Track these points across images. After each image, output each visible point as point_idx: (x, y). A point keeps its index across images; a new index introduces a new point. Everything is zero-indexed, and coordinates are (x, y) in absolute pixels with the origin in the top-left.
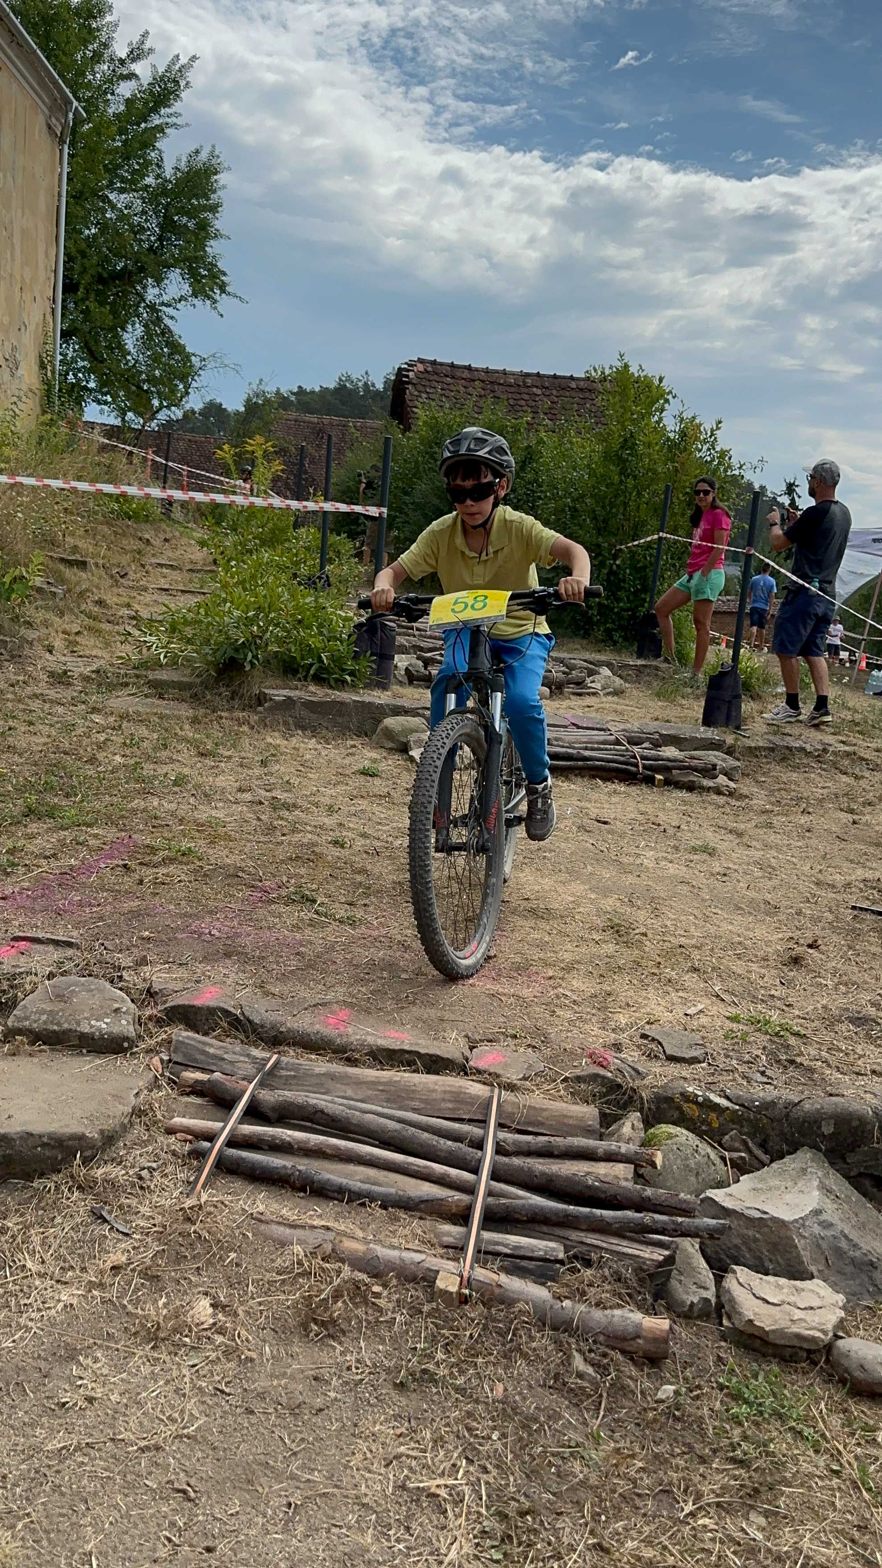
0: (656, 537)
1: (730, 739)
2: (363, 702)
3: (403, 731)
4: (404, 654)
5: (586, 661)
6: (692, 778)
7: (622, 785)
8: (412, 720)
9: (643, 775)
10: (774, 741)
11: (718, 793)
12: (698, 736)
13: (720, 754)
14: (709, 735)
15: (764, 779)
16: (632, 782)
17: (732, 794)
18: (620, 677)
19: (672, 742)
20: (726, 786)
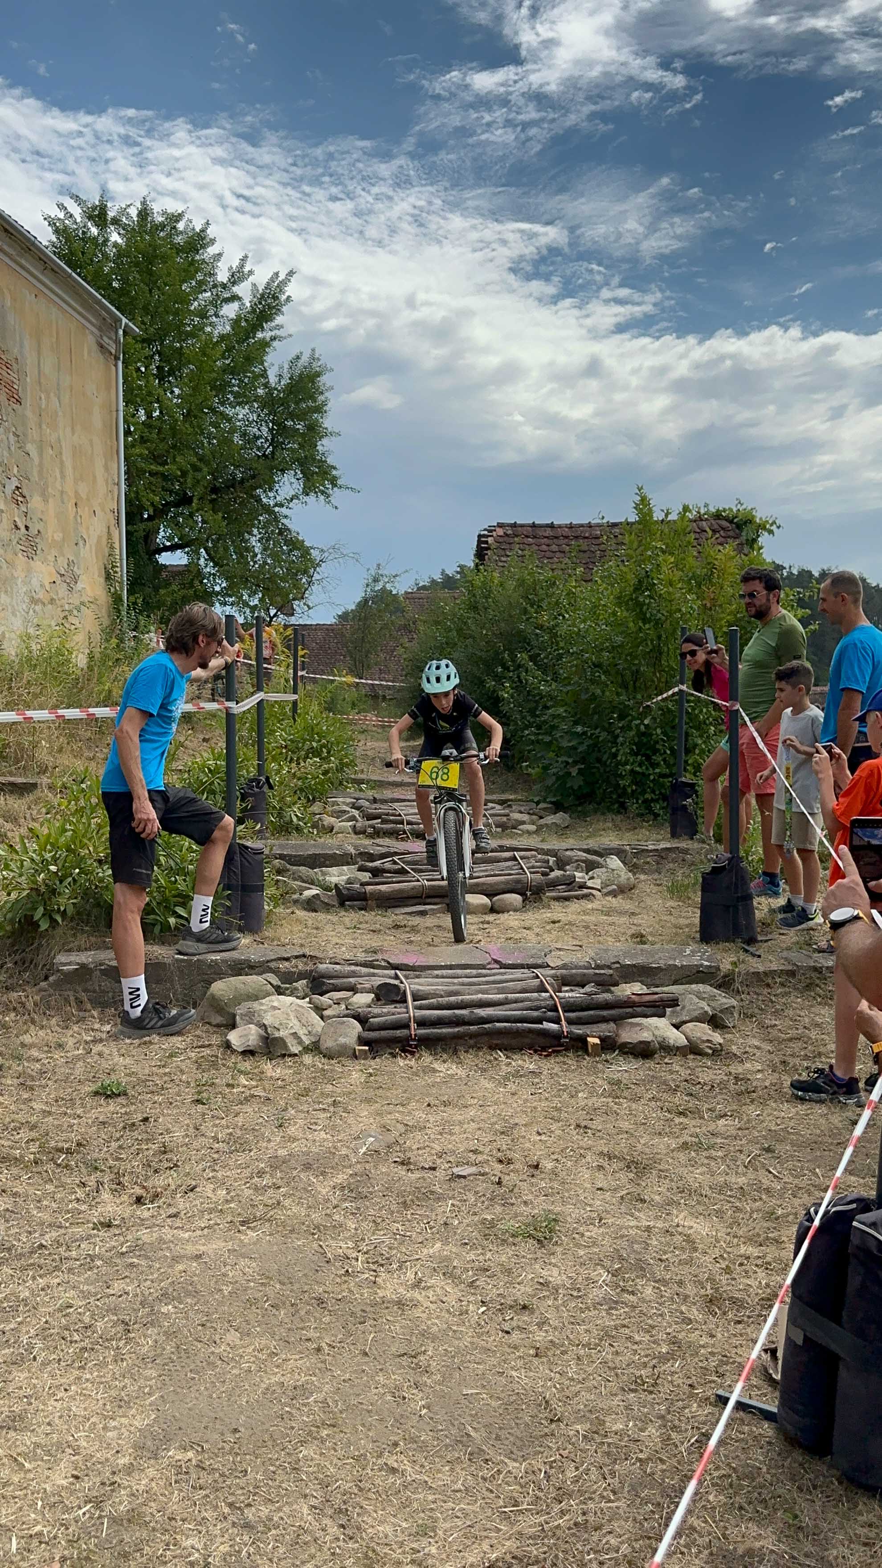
0: (676, 689)
1: (726, 966)
3: (235, 998)
4: (348, 864)
5: (587, 851)
6: (646, 1036)
7: (536, 1057)
8: (254, 981)
9: (571, 1039)
10: (795, 960)
11: (695, 1054)
12: (677, 963)
13: (708, 988)
14: (696, 960)
15: (774, 1022)
16: (554, 1052)
17: (717, 1053)
18: (633, 868)
19: (640, 976)
20: (708, 1041)
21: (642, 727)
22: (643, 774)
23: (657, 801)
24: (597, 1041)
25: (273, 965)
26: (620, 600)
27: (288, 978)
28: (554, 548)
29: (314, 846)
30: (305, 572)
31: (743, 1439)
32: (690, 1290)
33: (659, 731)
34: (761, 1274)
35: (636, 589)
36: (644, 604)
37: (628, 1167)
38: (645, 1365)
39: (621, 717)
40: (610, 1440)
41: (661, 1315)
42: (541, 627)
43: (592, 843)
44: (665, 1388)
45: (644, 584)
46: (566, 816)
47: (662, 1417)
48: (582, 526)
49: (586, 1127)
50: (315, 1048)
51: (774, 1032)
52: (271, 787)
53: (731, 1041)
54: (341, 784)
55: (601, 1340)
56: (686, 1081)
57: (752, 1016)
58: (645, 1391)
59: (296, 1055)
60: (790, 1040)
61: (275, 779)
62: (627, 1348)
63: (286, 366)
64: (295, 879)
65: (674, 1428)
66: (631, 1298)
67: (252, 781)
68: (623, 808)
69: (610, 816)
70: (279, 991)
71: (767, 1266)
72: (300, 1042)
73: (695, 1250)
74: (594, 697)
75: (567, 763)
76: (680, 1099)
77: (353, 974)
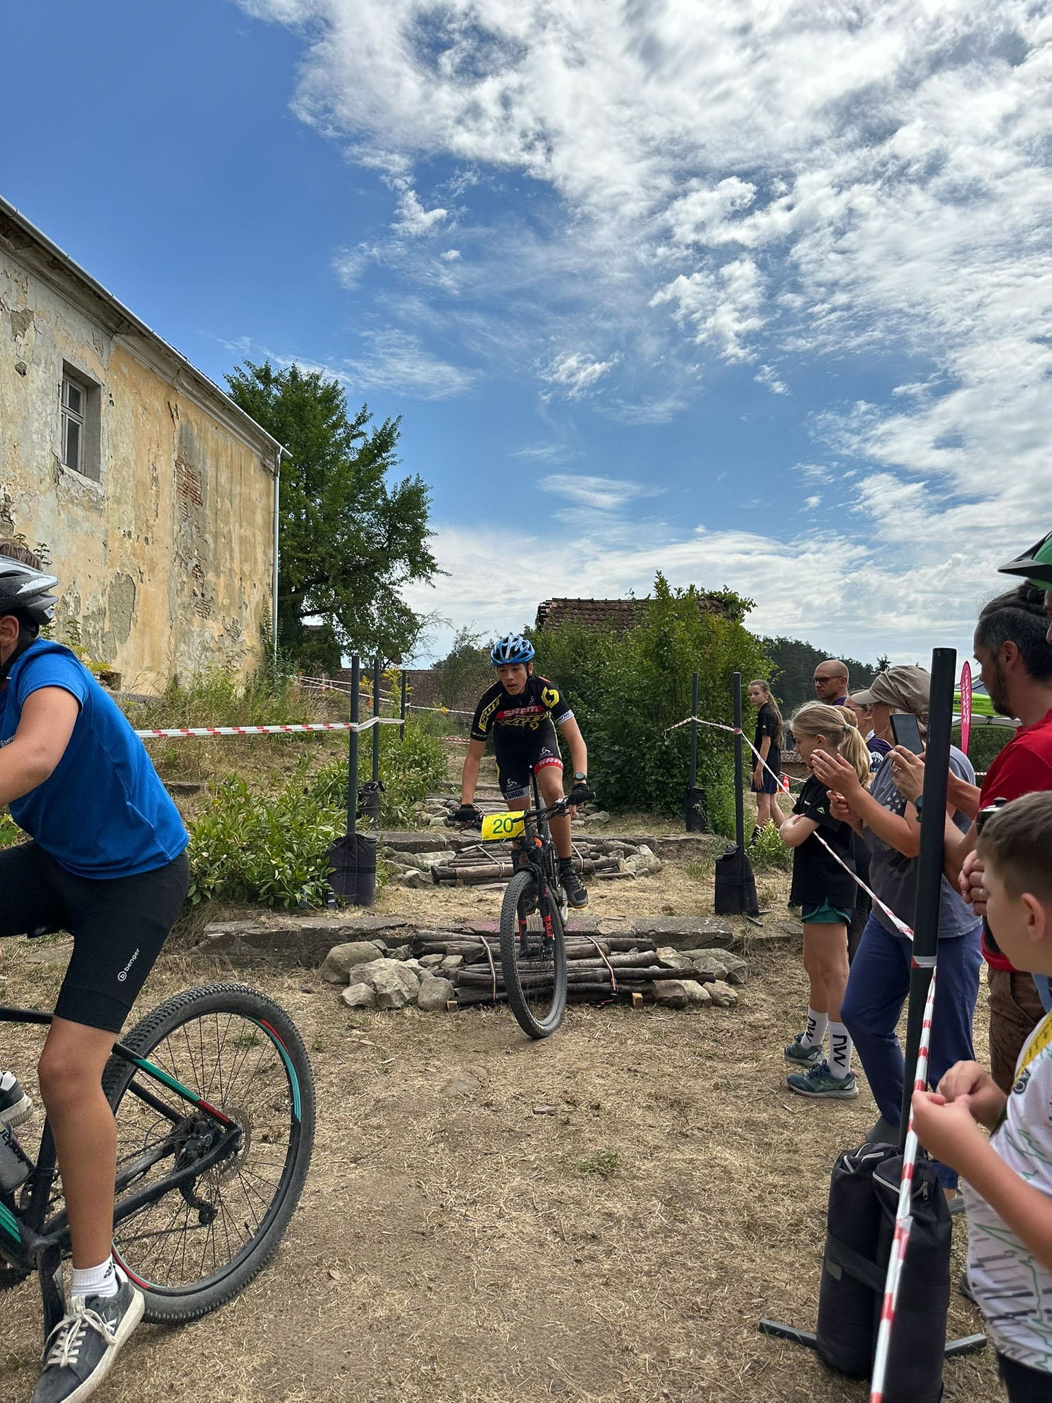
0: (689, 719)
1: (737, 934)
2: (313, 930)
3: (350, 960)
4: (442, 850)
5: (625, 841)
6: (678, 992)
7: (592, 1009)
8: (365, 946)
9: (619, 993)
10: (789, 929)
11: (716, 1005)
12: (700, 931)
13: (724, 952)
14: (713, 929)
15: (775, 979)
16: (606, 1004)
17: (733, 1005)
18: (660, 855)
19: (671, 941)
20: (726, 995)
21: (663, 747)
22: (665, 783)
23: (675, 803)
24: (639, 995)
25: (381, 932)
26: (646, 653)
27: (393, 943)
28: (594, 617)
29: (416, 836)
30: (411, 632)
31: (789, 1366)
32: (730, 1217)
33: (676, 750)
34: (787, 1201)
35: (657, 646)
36: (662, 656)
37: (672, 1106)
38: (698, 1291)
39: (647, 740)
40: (674, 1369)
41: (708, 1242)
42: (587, 673)
43: (627, 835)
44: (719, 1315)
45: (663, 641)
46: (607, 814)
47: (718, 1344)
48: (613, 601)
49: (636, 1071)
50: (413, 1002)
51: (776, 988)
52: (383, 790)
53: (744, 995)
54: (436, 787)
55: (660, 1267)
56: (711, 1029)
57: (758, 974)
58: (701, 1317)
59: (398, 1008)
60: (790, 993)
61: (386, 784)
62: (682, 1274)
63: (399, 486)
64: (400, 862)
65: (730, 1355)
66: (683, 1226)
67: (368, 784)
68: (648, 809)
69: (640, 814)
70: (385, 954)
71: (791, 1194)
72: (403, 998)
73: (732, 1181)
74: (626, 725)
75: (608, 773)
76: (708, 1045)
77: (446, 939)
